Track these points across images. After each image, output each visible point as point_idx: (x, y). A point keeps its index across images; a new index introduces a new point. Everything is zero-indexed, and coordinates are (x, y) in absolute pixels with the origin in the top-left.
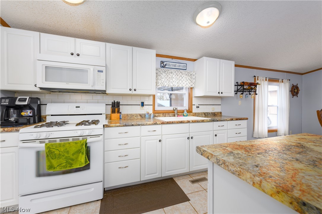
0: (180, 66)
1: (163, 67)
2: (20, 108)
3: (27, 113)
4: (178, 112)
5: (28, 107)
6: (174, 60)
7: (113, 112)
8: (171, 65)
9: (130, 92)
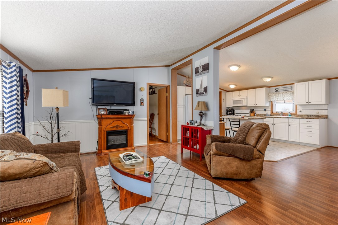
0: (287, 89)
1: (276, 91)
2: (229, 111)
3: (230, 112)
4: (283, 114)
5: (230, 111)
6: (283, 87)
7: (251, 113)
8: (281, 89)
9: (255, 106)
